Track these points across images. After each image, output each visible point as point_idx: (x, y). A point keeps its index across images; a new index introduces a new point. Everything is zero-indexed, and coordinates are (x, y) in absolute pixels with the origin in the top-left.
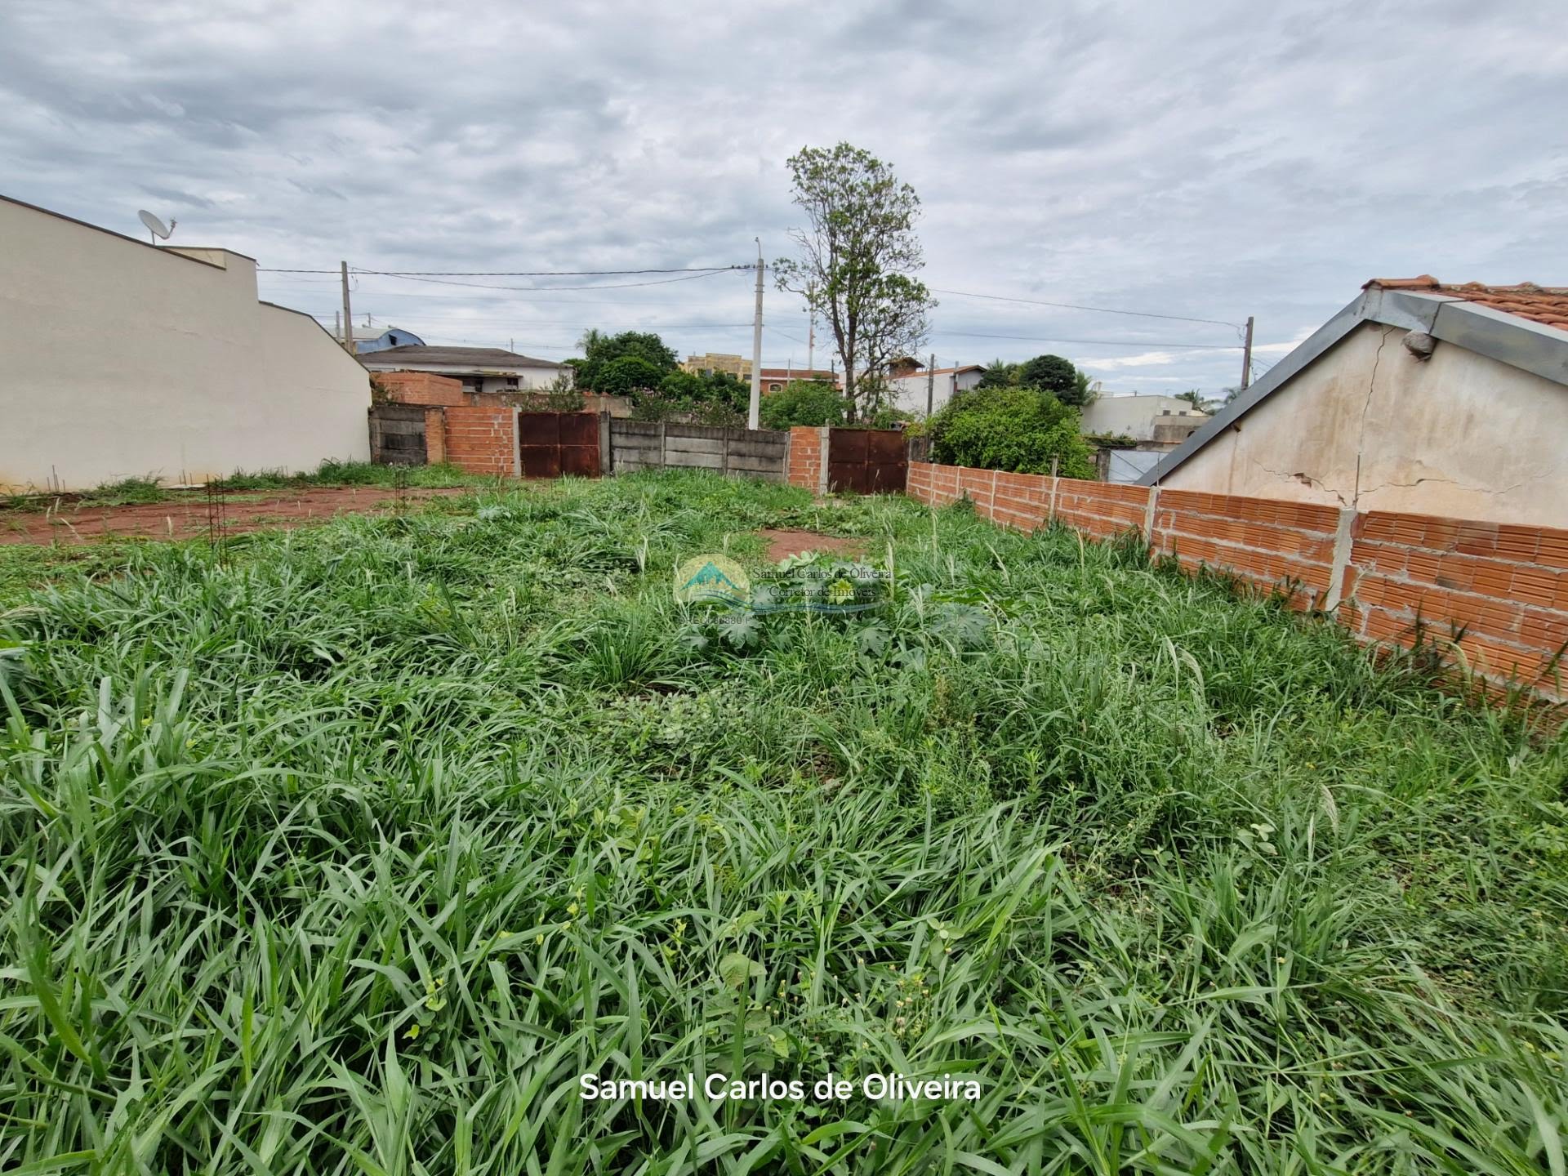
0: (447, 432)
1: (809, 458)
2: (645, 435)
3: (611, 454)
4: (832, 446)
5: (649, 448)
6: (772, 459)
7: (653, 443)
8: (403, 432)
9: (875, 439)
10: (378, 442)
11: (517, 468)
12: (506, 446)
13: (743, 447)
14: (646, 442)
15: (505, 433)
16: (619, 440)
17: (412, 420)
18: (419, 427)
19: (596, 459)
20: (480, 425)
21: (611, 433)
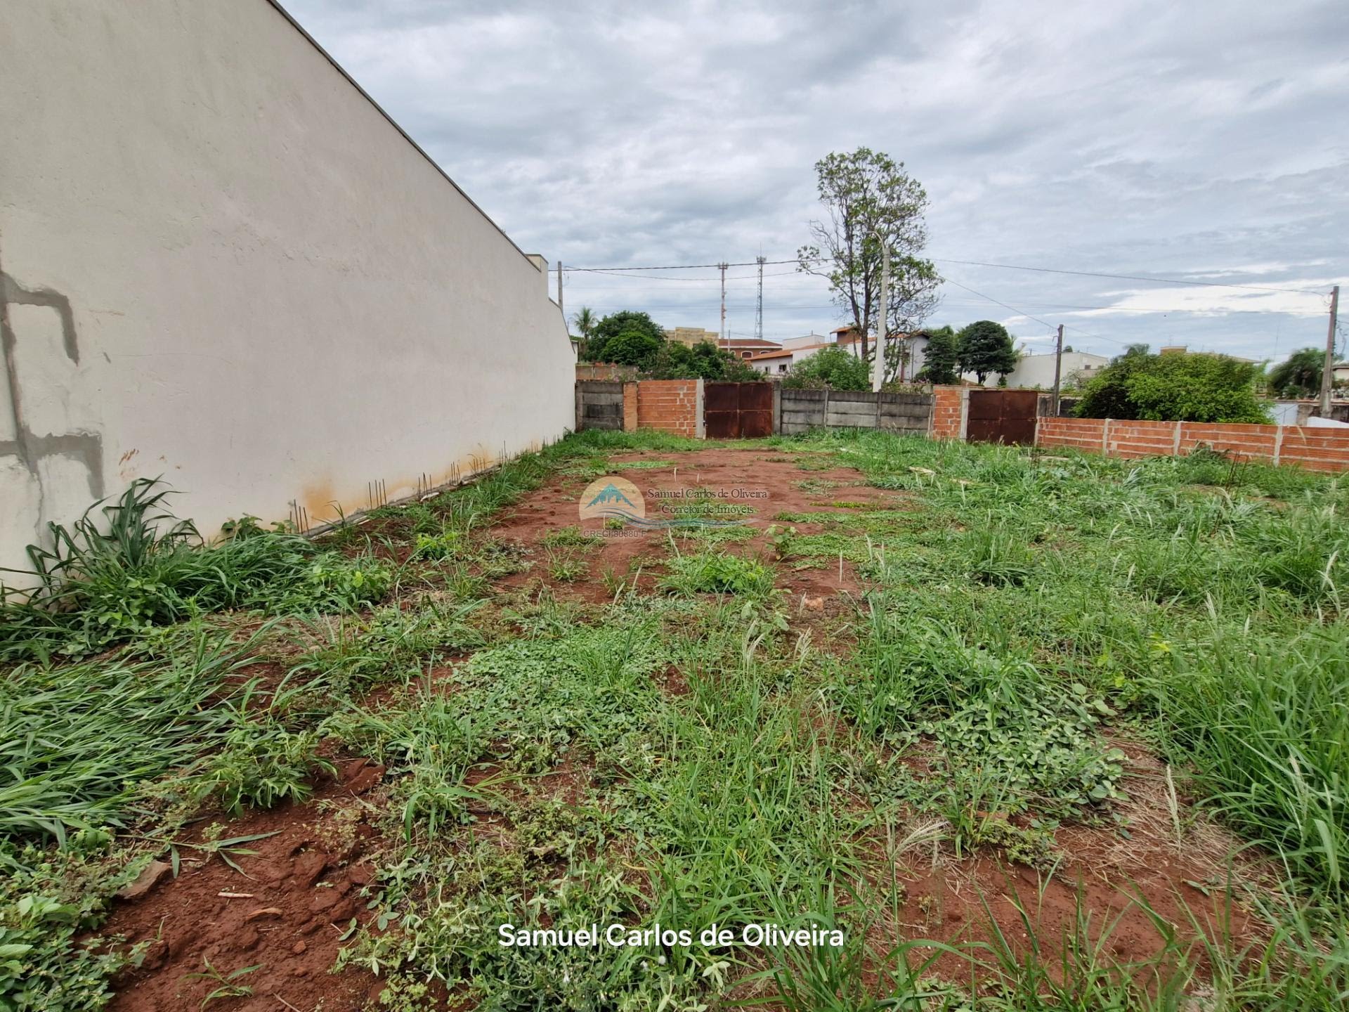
0: (639, 401)
1: (951, 416)
2: (811, 400)
3: (781, 417)
4: (971, 406)
5: (814, 411)
6: (919, 419)
7: (818, 407)
8: (603, 403)
9: (1008, 399)
10: (581, 413)
11: (700, 430)
12: (689, 412)
13: (894, 409)
14: (812, 406)
15: (689, 401)
16: (789, 405)
17: (611, 393)
18: (617, 398)
19: (770, 422)
20: (668, 395)
21: (782, 399)
